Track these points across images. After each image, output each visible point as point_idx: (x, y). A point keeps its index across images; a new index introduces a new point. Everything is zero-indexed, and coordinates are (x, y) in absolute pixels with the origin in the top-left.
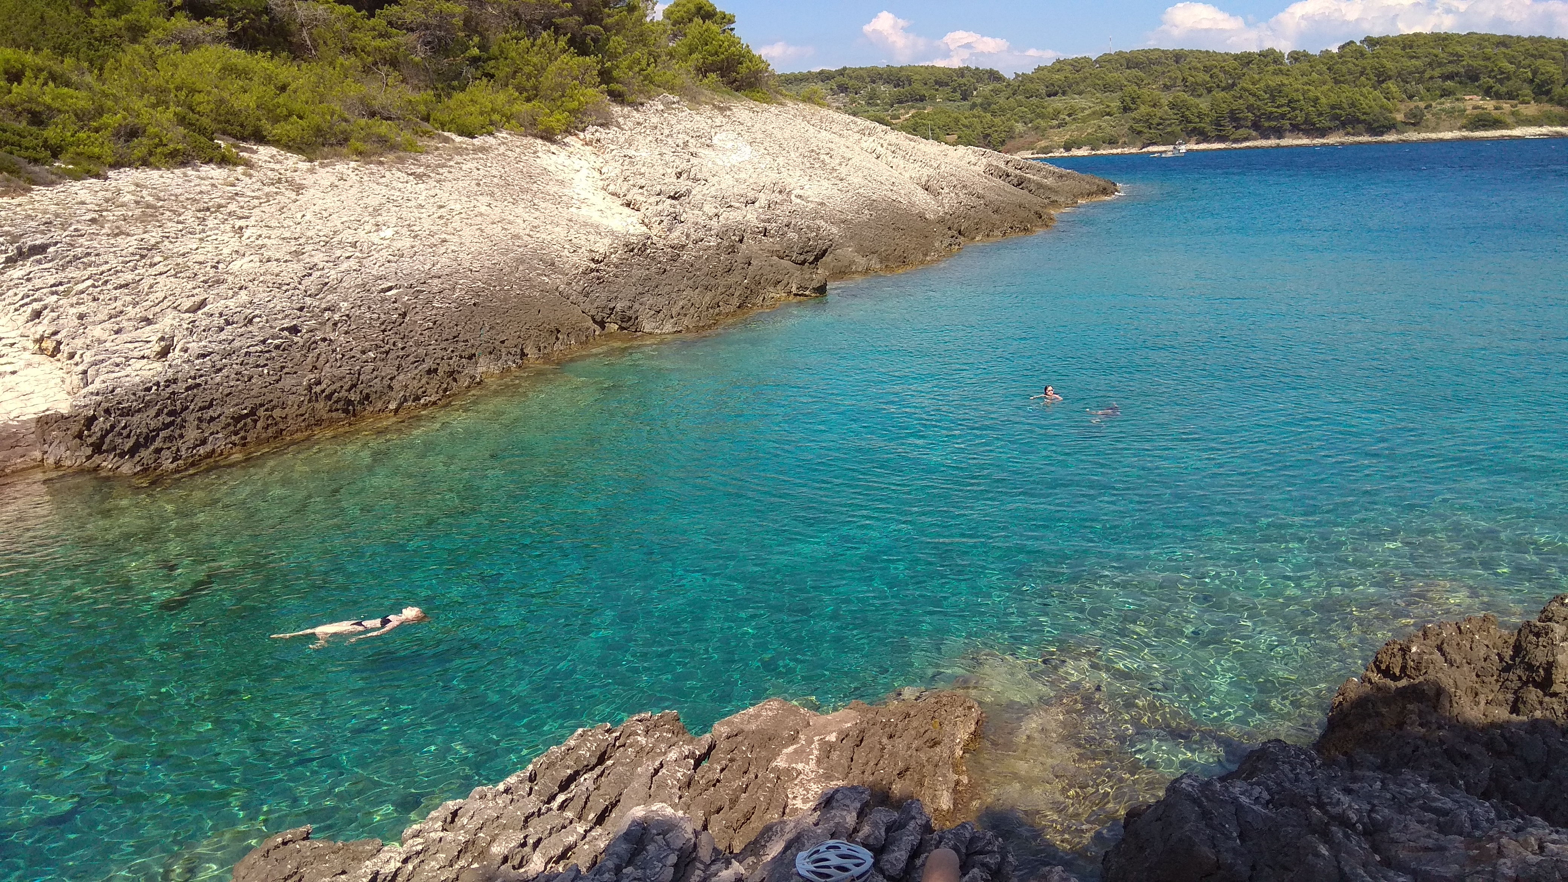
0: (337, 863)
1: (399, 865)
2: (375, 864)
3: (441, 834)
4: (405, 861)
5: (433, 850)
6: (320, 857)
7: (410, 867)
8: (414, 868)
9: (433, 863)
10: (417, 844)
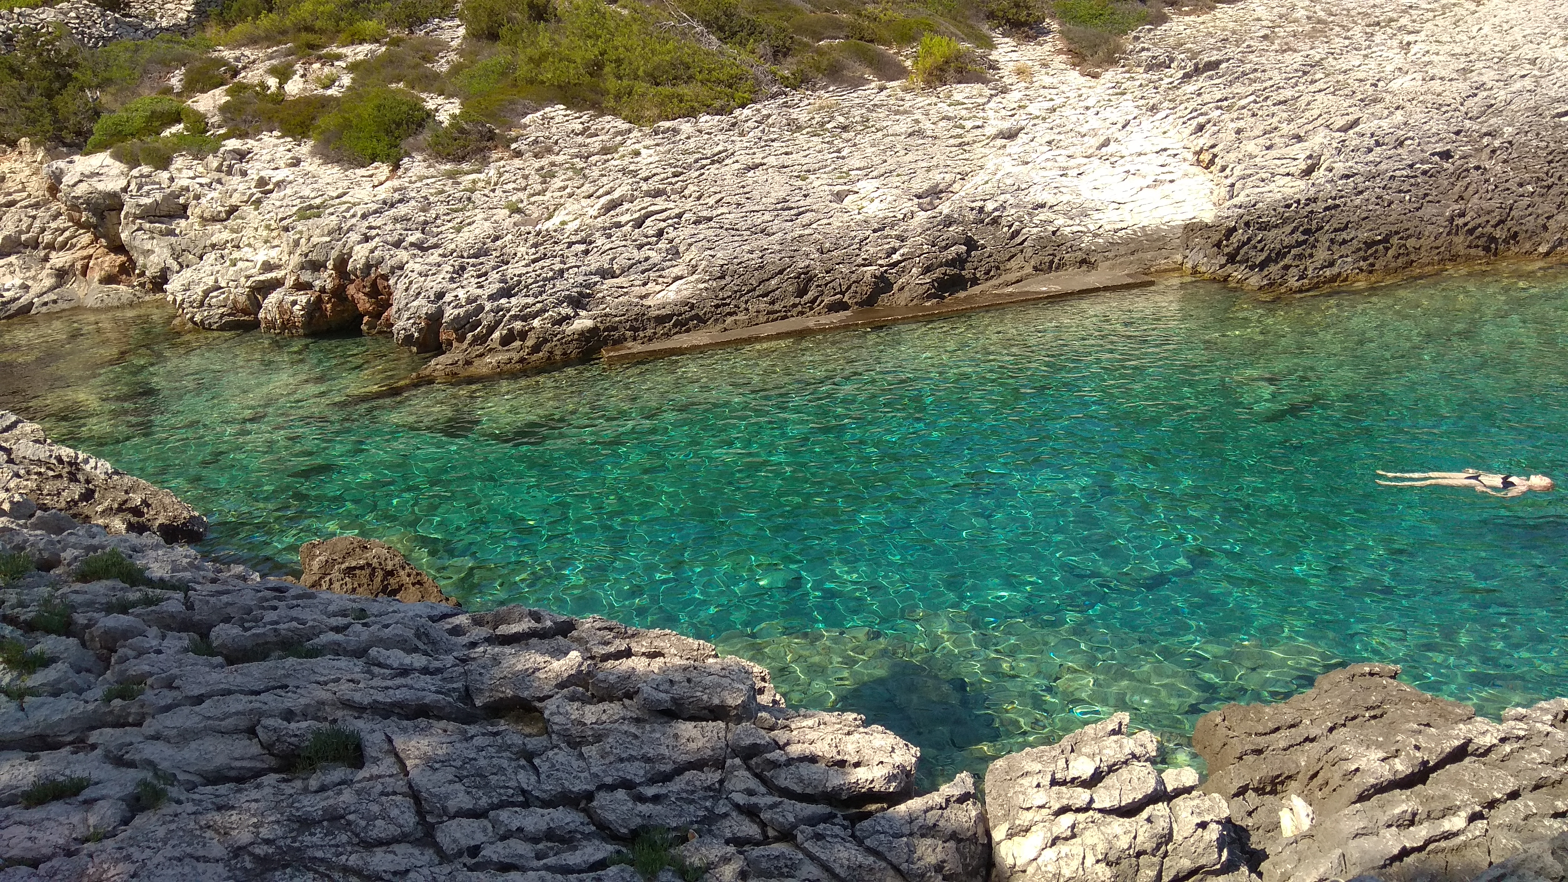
0: (1423, 712)
1: (1495, 741)
2: (1469, 731)
3: (1550, 729)
4: (1503, 740)
5: (1535, 741)
6: (1407, 702)
7: (1507, 748)
8: (1512, 751)
9: (1534, 755)
10: (1520, 729)
